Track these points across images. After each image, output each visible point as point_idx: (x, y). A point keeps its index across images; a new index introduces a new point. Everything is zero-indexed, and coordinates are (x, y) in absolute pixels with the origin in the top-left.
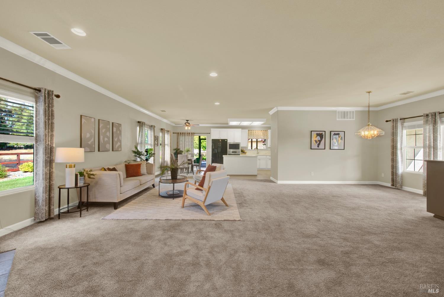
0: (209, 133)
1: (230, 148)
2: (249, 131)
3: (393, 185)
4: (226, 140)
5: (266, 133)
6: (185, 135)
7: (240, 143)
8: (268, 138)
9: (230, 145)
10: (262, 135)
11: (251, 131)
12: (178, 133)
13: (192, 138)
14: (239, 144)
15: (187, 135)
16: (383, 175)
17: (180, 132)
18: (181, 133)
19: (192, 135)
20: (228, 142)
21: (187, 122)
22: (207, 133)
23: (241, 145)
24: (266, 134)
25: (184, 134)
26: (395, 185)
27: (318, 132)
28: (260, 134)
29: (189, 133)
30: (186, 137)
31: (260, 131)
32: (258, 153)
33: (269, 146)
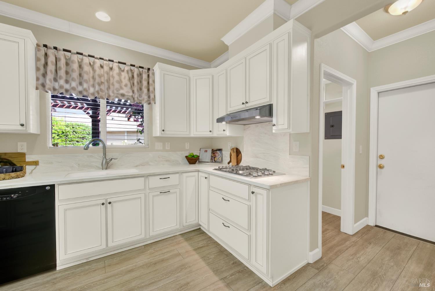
5: (145, 76)
8: (154, 99)
24: (145, 83)
32: (107, 163)
33: (157, 132)
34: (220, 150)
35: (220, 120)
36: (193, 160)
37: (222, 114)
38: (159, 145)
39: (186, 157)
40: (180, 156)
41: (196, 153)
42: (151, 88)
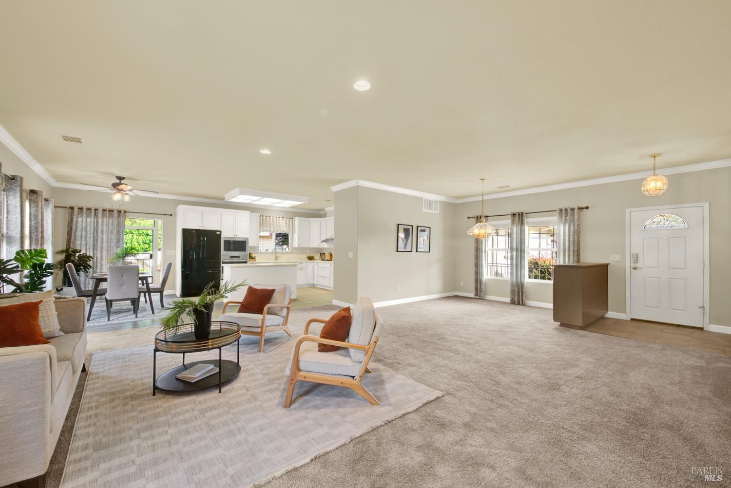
0: (171, 215)
1: (225, 250)
2: (261, 217)
3: (477, 295)
4: (219, 233)
5: (291, 222)
6: (96, 215)
7: (247, 239)
8: (295, 232)
9: (225, 241)
10: (284, 225)
11: (264, 217)
12: (72, 208)
13: (119, 225)
14: (245, 242)
15: (103, 216)
16: (462, 284)
17: (80, 206)
18: (81, 209)
19: (119, 216)
20: (222, 236)
21: (118, 181)
22: (165, 215)
23: (250, 244)
24: (291, 225)
25: (93, 212)
26: (479, 295)
27: (405, 227)
28: (281, 224)
29: (111, 211)
30: (100, 220)
31: (281, 219)
32: (277, 258)
33: (296, 245)
34: (324, 254)
35: (322, 242)
36: (311, 258)
37: (324, 239)
38: (295, 251)
39: (308, 257)
40: (305, 257)
41: (312, 255)
42: (294, 227)
